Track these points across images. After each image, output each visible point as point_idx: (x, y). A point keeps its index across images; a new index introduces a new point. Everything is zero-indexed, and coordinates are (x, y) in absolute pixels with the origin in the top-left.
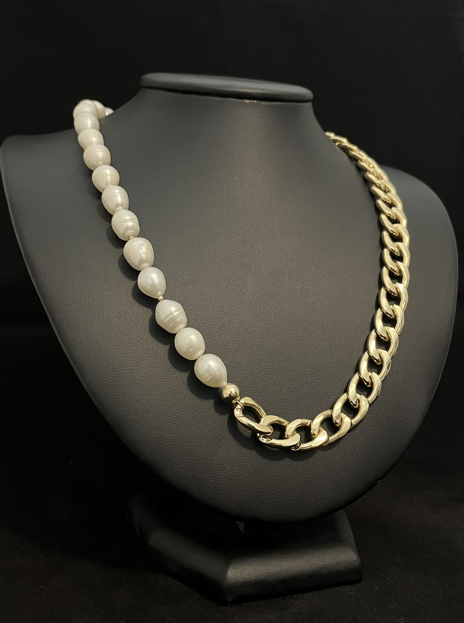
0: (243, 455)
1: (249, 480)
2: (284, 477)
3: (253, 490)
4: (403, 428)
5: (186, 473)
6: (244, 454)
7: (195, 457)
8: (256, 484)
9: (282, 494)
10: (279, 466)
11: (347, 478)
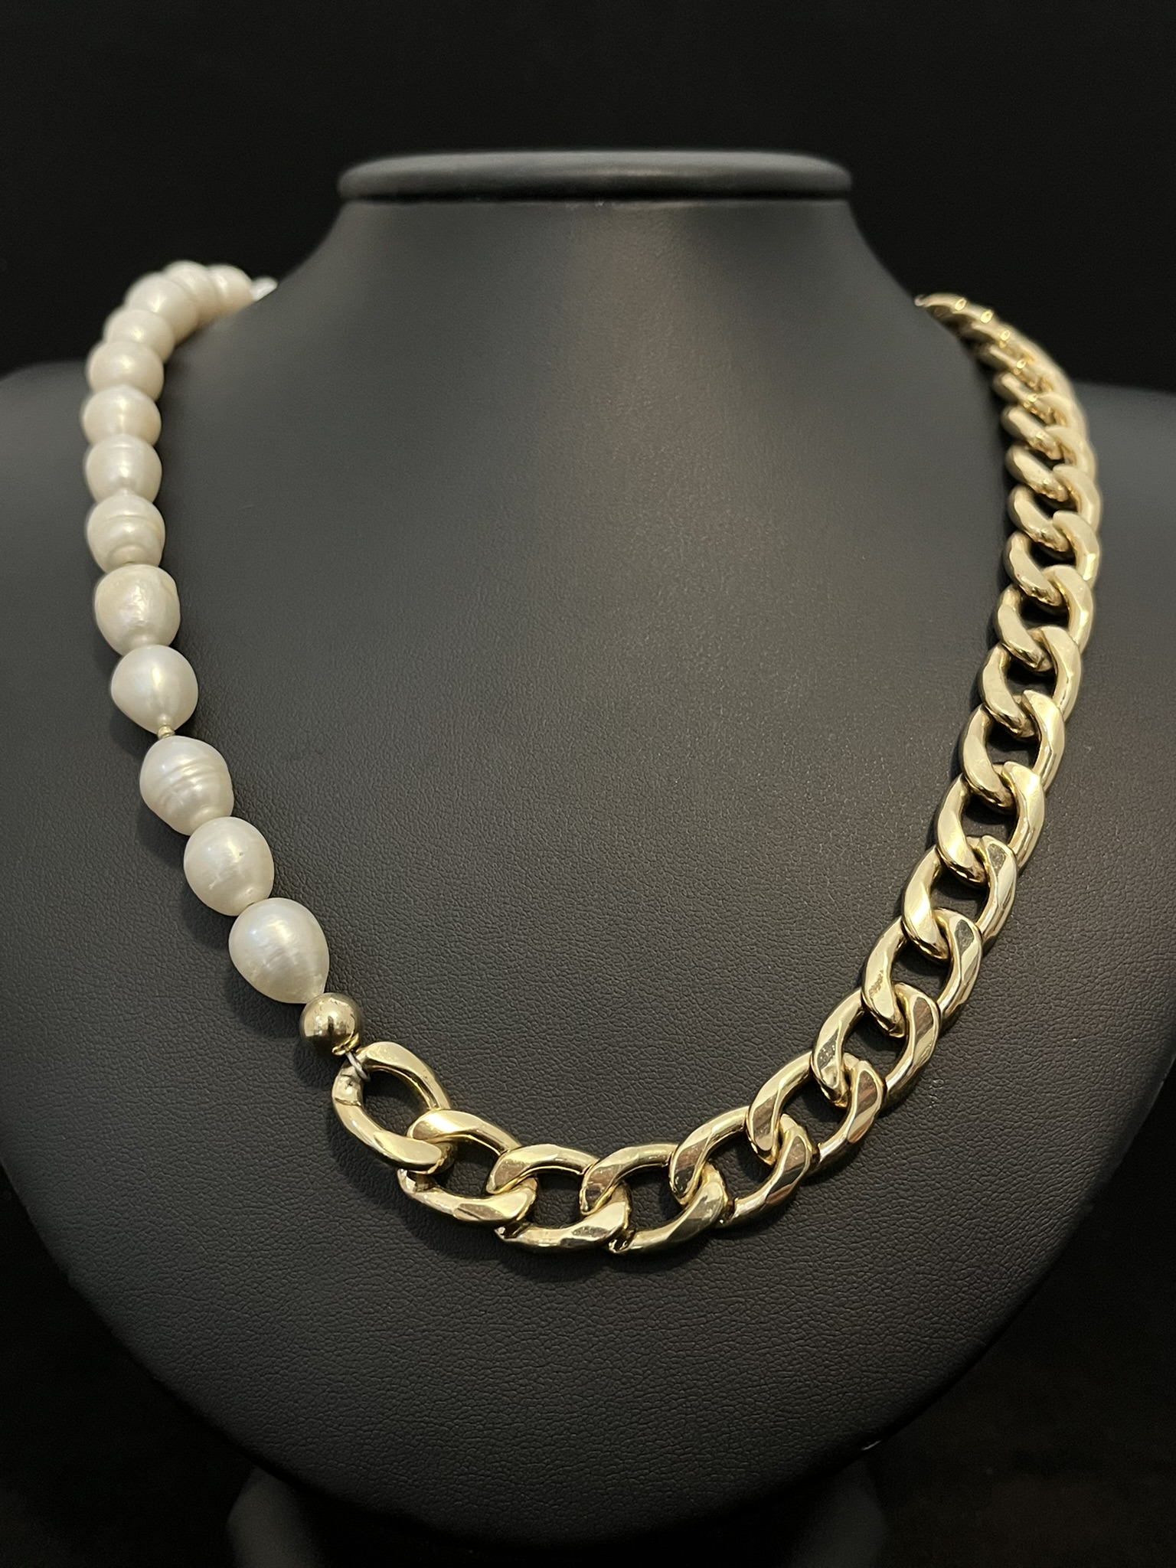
0: (384, 1305)
1: (392, 1389)
2: (515, 1393)
3: (405, 1425)
4: (979, 1267)
5: (194, 1343)
6: (388, 1303)
7: (229, 1296)
8: (418, 1406)
9: (502, 1448)
10: (504, 1353)
11: (743, 1421)
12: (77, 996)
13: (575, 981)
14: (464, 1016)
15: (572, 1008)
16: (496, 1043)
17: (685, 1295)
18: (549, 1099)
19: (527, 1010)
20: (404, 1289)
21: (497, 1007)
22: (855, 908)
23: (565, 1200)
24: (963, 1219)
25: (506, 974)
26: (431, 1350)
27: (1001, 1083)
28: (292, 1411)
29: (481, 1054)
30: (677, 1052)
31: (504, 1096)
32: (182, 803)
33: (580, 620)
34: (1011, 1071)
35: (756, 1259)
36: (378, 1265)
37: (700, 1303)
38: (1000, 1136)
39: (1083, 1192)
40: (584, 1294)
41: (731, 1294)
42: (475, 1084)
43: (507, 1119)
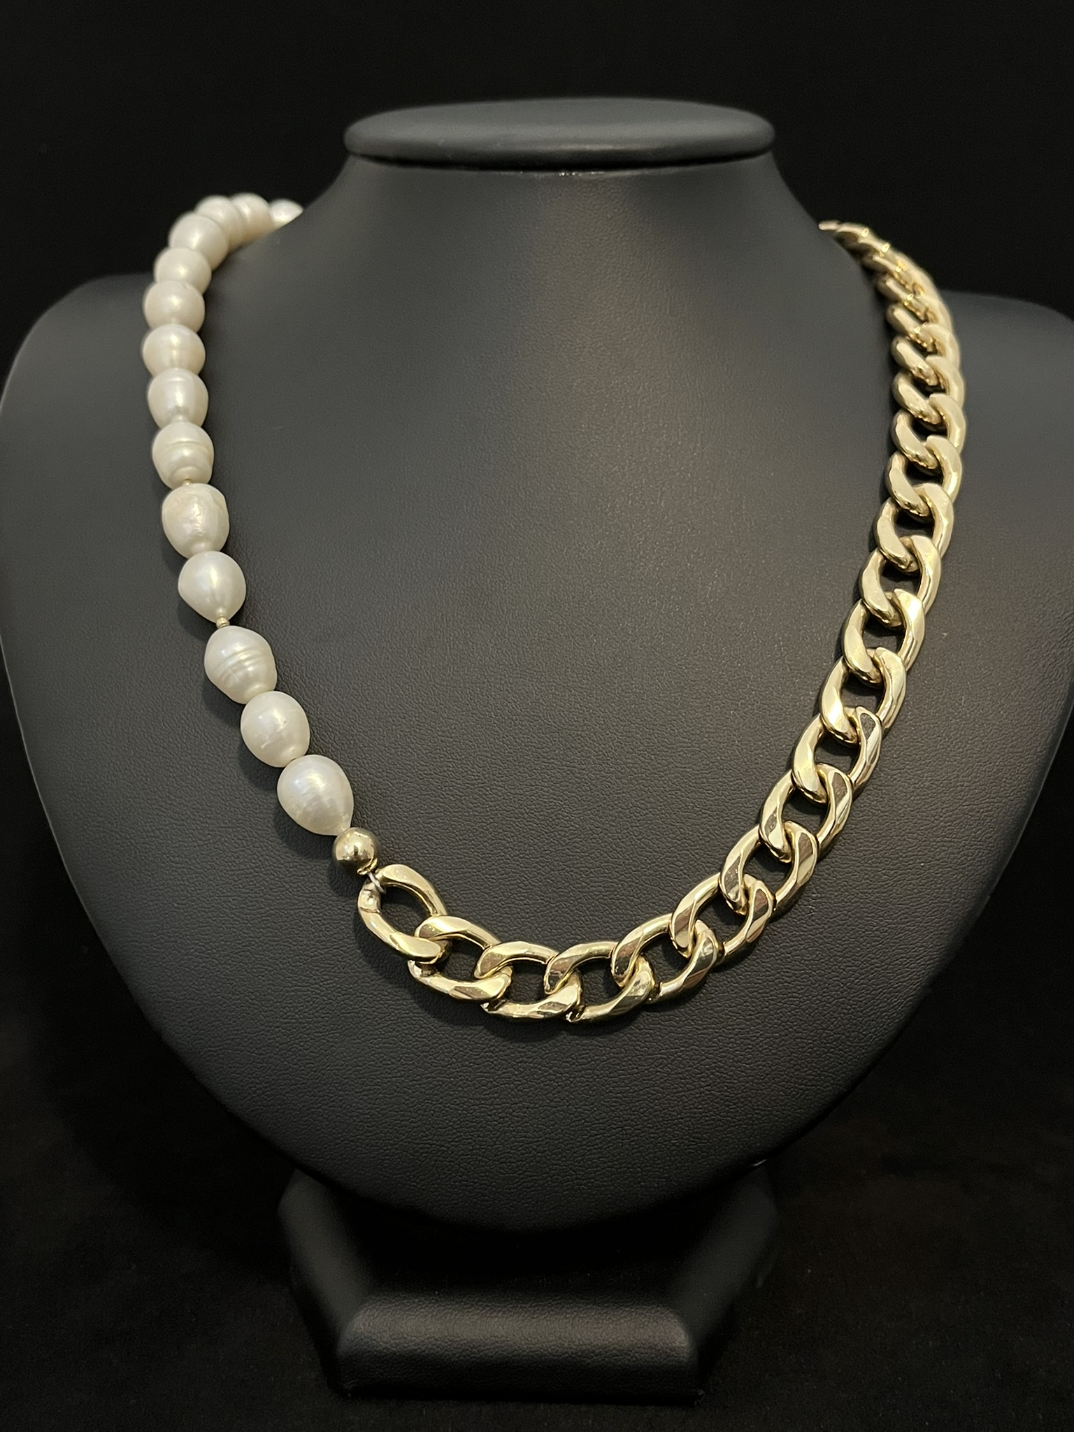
0: (398, 1059)
1: (406, 1120)
2: (496, 1123)
3: (415, 1146)
4: (843, 1034)
5: (258, 1086)
6: (401, 1058)
7: (283, 1052)
8: (424, 1132)
9: (486, 1162)
10: (488, 1094)
11: (665, 1145)
12: (161, 827)
13: (540, 817)
14: (457, 843)
15: (539, 838)
16: (480, 864)
17: (622, 1052)
18: (522, 907)
19: (504, 839)
20: (413, 1047)
21: (481, 837)
22: (757, 761)
23: (533, 982)
24: (833, 999)
25: (488, 812)
26: (433, 1091)
27: (864, 897)
28: (331, 1135)
29: (470, 873)
30: (618, 872)
31: (487, 904)
32: (238, 680)
33: (546, 528)
34: (872, 888)
35: (675, 1026)
36: (394, 1029)
37: (634, 1059)
38: (862, 937)
39: (925, 979)
40: (547, 1051)
41: (656, 1052)
42: (465, 895)
43: (489, 921)
